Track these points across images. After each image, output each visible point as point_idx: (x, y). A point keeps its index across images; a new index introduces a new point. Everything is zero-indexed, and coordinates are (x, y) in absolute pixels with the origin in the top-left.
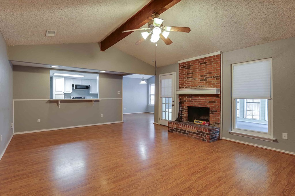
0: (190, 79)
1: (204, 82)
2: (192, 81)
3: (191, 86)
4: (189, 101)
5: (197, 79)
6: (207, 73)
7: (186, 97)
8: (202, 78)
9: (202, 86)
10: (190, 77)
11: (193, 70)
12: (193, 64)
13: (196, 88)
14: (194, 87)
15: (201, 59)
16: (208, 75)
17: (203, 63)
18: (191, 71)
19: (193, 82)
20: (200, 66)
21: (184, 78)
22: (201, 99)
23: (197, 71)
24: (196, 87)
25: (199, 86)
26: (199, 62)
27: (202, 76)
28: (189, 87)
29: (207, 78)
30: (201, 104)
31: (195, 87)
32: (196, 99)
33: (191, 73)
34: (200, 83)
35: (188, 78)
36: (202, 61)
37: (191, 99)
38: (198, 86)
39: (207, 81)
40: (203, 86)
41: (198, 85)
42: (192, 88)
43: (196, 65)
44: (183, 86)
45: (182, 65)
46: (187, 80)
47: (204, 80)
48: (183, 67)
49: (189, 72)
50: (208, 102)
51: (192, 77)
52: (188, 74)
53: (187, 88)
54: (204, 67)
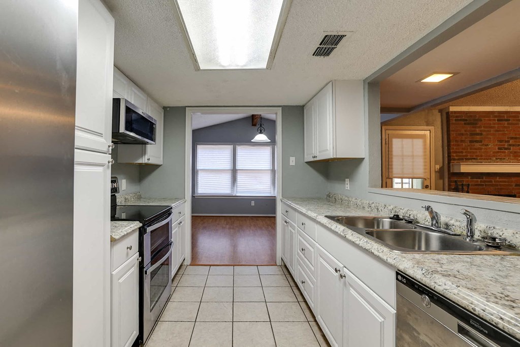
0: (477, 145)
1: (505, 152)
2: (481, 149)
3: (479, 158)
4: (476, 185)
5: (493, 146)
6: (512, 138)
7: (470, 178)
8: (502, 145)
9: (501, 159)
10: (477, 142)
11: (483, 129)
12: (483, 119)
13: (489, 161)
14: (484, 159)
15: (499, 112)
16: (513, 140)
17: (501, 120)
18: (477, 129)
19: (483, 150)
20: (498, 124)
21: (462, 141)
22: (501, 181)
23: (492, 132)
24: (490, 159)
25: (496, 159)
26: (496, 116)
27: (501, 141)
28: (474, 159)
29: (510, 145)
30: (501, 189)
31: (487, 159)
32: (491, 182)
33: (478, 134)
34: (498, 152)
35: (471, 142)
36: (499, 116)
37: (481, 182)
38: (494, 159)
39: (511, 151)
40: (505, 159)
41: (494, 156)
42: (481, 161)
43: (490, 120)
44: (460, 156)
45: (457, 117)
46: (469, 145)
47: (506, 149)
48: (461, 120)
49: (475, 131)
50: (514, 186)
51: (481, 142)
52: (472, 134)
53: (470, 161)
54: (505, 127)
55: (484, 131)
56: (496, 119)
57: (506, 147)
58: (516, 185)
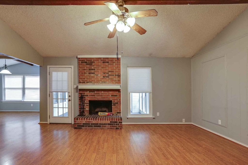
0: (92, 75)
1: (106, 79)
2: (94, 77)
3: (93, 82)
4: (91, 95)
5: (100, 76)
6: (110, 71)
7: (88, 92)
8: (105, 75)
9: (104, 82)
10: (92, 73)
11: (95, 67)
12: (95, 61)
13: (98, 83)
14: (96, 82)
15: (104, 58)
16: (111, 73)
17: (105, 62)
18: (93, 67)
19: (95, 78)
20: (103, 64)
21: (85, 73)
22: (104, 94)
23: (100, 68)
24: (99, 82)
25: (102, 82)
26: (102, 60)
27: (104, 73)
28: (91, 82)
29: (109, 75)
30: (104, 98)
31: (97, 82)
33: (92, 70)
34: (103, 79)
35: (89, 73)
36: (103, 60)
37: (94, 94)
38: (101, 82)
39: (109, 78)
40: (106, 82)
41: (101, 81)
42: (94, 83)
43: (99, 62)
44: (83, 81)
45: (83, 60)
46: (88, 75)
47: (107, 77)
48: (84, 62)
49: (91, 68)
50: (111, 96)
51: (94, 73)
52: (89, 70)
53: (89, 83)
54: (106, 66)
55: (96, 68)
56: (102, 61)
57: (107, 76)
58: (112, 96)
